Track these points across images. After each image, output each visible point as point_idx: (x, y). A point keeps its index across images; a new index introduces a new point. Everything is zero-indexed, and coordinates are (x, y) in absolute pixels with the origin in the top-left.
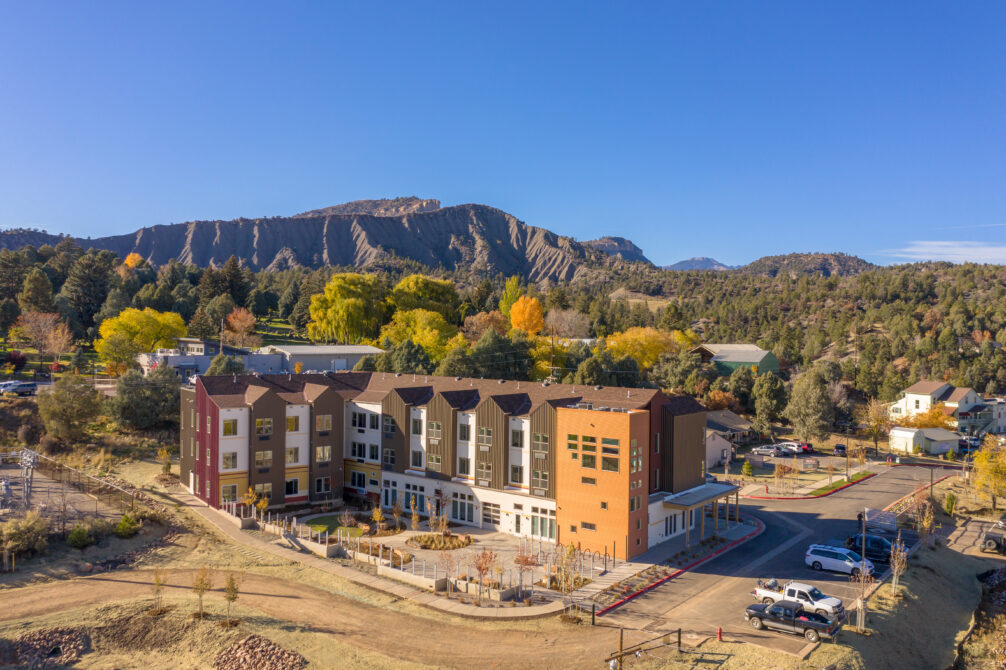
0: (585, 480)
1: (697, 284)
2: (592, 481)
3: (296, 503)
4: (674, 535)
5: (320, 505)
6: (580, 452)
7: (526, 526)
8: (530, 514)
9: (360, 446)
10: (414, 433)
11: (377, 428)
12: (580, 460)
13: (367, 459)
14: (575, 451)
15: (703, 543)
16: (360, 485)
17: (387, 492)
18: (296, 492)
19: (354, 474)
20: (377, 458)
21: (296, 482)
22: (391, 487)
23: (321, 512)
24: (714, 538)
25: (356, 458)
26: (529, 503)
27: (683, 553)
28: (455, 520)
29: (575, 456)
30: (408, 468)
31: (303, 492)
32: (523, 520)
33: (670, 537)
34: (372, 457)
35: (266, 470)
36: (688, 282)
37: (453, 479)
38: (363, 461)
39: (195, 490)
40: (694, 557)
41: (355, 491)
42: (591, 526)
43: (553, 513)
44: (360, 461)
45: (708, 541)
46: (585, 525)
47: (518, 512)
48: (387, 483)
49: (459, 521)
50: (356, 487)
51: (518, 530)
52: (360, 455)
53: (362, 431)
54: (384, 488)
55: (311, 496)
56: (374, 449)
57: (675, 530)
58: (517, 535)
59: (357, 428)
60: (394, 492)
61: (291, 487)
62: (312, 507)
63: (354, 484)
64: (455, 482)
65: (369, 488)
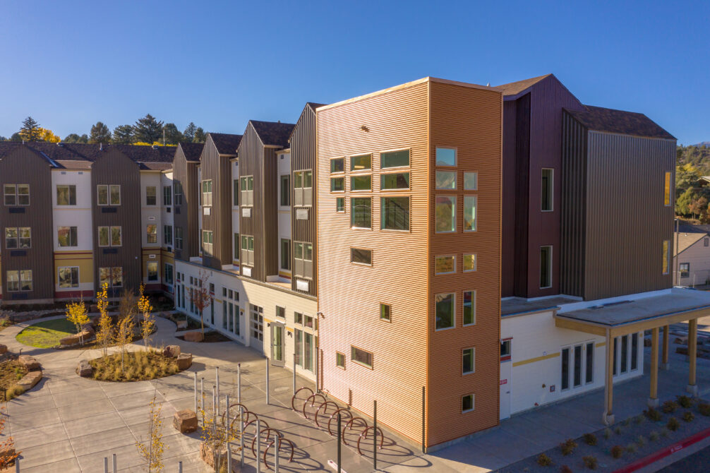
0: (356, 256)
1: (704, 155)
4: (585, 388)
6: (348, 195)
7: (289, 348)
8: (294, 326)
9: (169, 230)
12: (348, 213)
14: (342, 195)
15: (651, 414)
17: (179, 288)
19: (166, 267)
21: (75, 272)
22: (181, 282)
24: (683, 402)
25: (167, 246)
26: (291, 305)
27: (588, 439)
28: (225, 331)
29: (341, 205)
30: (196, 255)
31: (86, 285)
32: (285, 336)
33: (572, 391)
35: (23, 253)
36: (696, 153)
37: (224, 267)
40: (615, 453)
42: (368, 358)
44: (169, 249)
45: (667, 409)
47: (280, 321)
48: (179, 276)
49: (228, 333)
52: (169, 242)
53: (169, 210)
54: (177, 284)
57: (589, 379)
59: (166, 207)
60: (183, 289)
64: (226, 272)
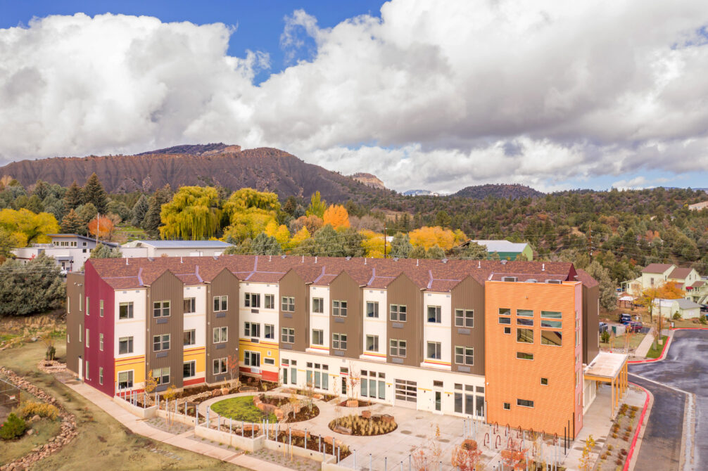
0: (521, 355)
2: (530, 356)
3: (193, 386)
5: (219, 387)
6: (514, 326)
7: (448, 403)
8: (454, 391)
9: (254, 326)
10: (316, 311)
11: (273, 307)
12: (514, 334)
13: (262, 338)
14: (508, 325)
16: (254, 364)
17: (285, 371)
18: (193, 374)
19: (247, 354)
20: (273, 337)
21: (193, 364)
22: (290, 367)
23: (221, 395)
24: (626, 407)
25: (250, 338)
26: (450, 379)
28: (364, 399)
29: (508, 330)
30: (308, 346)
31: (200, 373)
32: (443, 397)
33: (587, 408)
34: (267, 336)
37: (361, 357)
38: (257, 341)
39: (84, 375)
40: (630, 430)
41: (249, 370)
42: (529, 403)
43: (480, 389)
44: (253, 340)
46: (520, 402)
47: (438, 389)
48: (286, 362)
49: (367, 399)
50: (250, 366)
51: (438, 407)
52: (254, 334)
53: (256, 312)
54: (282, 367)
55: (209, 378)
56: (269, 329)
57: (589, 401)
58: (438, 412)
59: (251, 308)
60: (294, 371)
61: (188, 370)
62: (211, 389)
63: (247, 362)
64: (364, 360)
65: (264, 367)
